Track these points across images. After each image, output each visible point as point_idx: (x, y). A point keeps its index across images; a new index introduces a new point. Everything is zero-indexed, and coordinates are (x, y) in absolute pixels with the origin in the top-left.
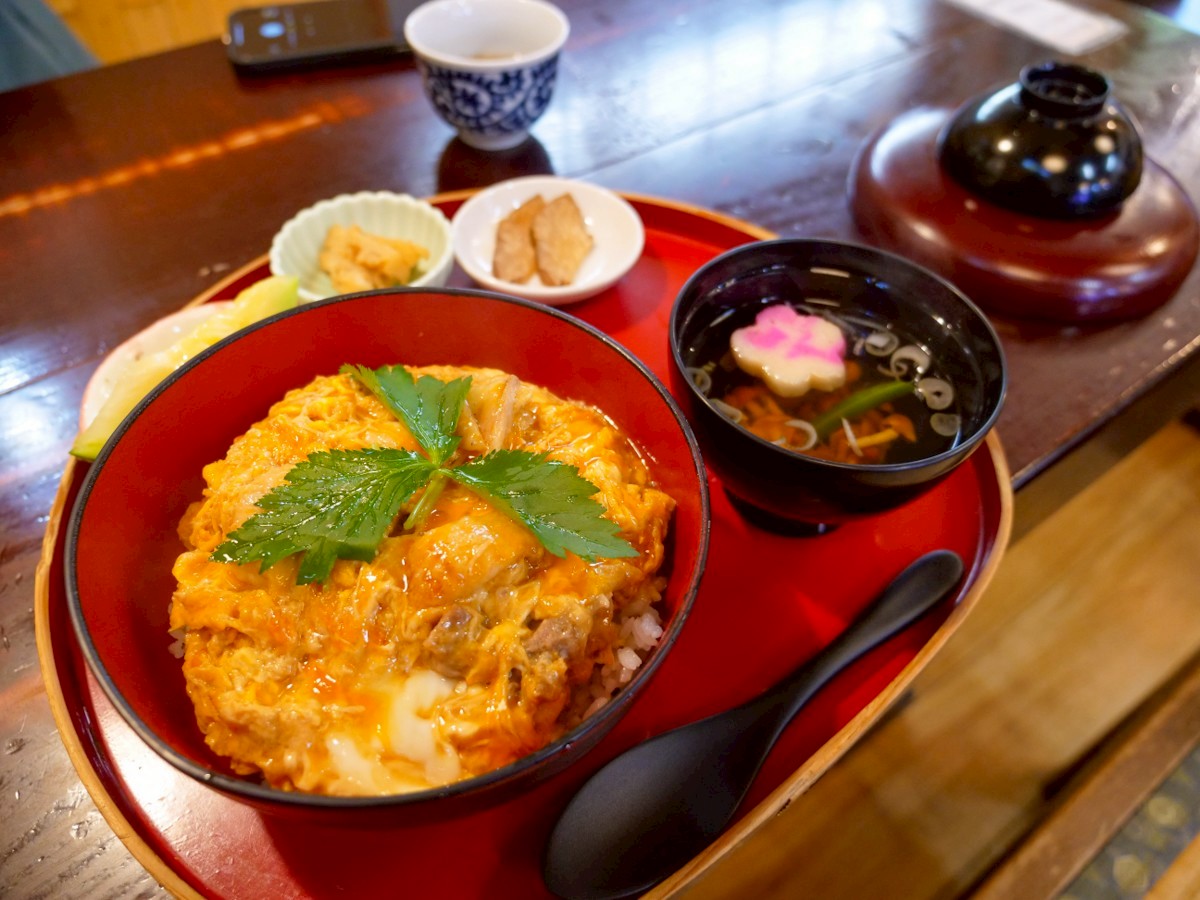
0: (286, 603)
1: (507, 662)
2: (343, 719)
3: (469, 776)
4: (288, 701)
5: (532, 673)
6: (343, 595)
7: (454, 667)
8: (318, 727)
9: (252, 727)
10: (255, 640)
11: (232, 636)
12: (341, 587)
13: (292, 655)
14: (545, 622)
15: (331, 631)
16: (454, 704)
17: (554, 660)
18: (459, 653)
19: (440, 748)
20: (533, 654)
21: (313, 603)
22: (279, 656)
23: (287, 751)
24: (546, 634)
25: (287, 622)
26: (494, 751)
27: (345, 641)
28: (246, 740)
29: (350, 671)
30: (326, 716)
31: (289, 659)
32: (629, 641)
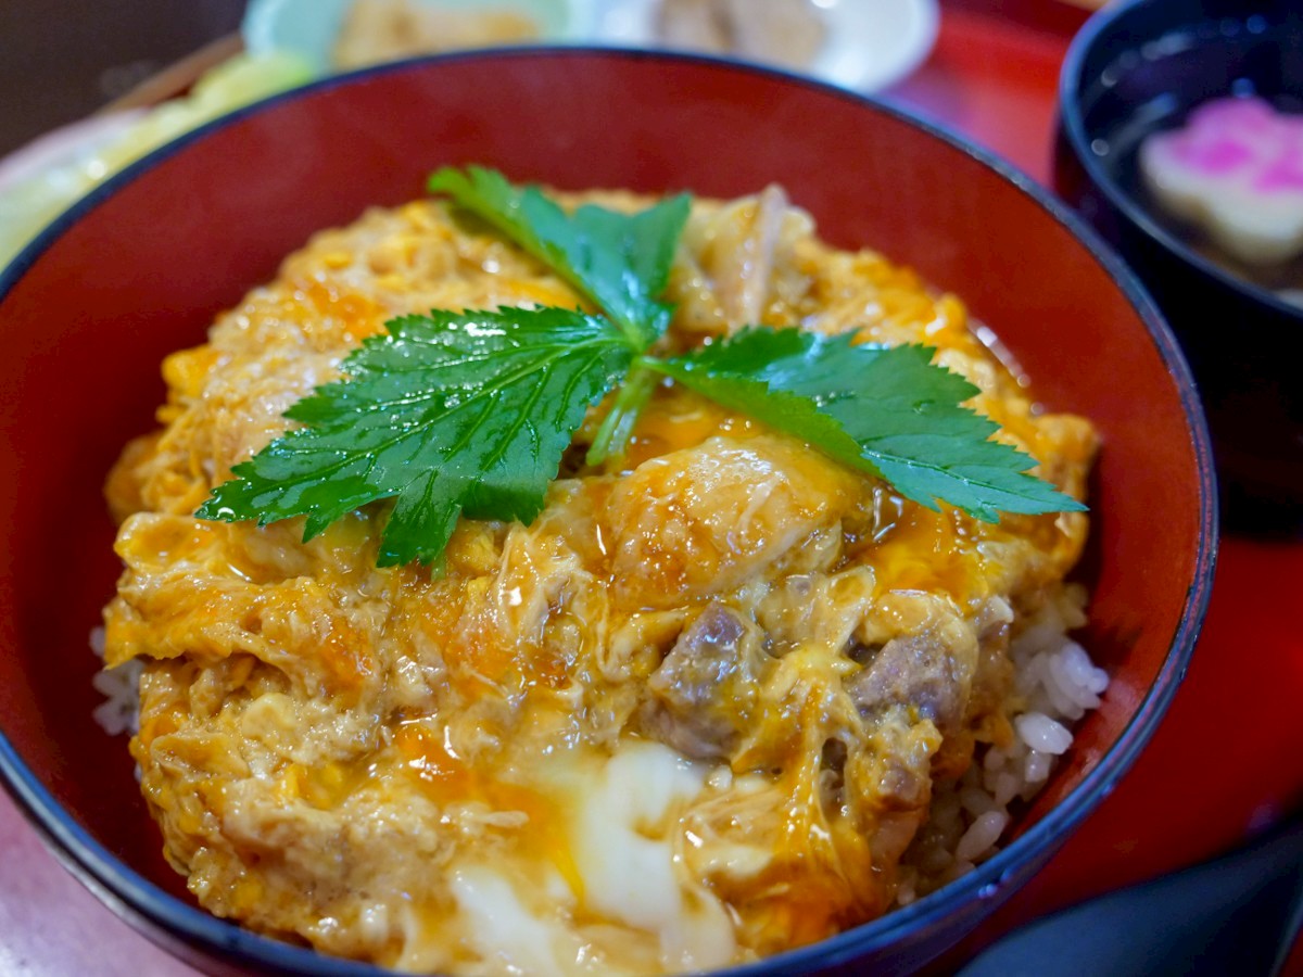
0: (356, 605)
1: (820, 725)
2: (483, 838)
3: (752, 958)
4: (366, 800)
5: (870, 749)
6: (475, 587)
7: (707, 735)
8: (432, 855)
9: (291, 854)
10: (293, 678)
11: (243, 670)
12: (469, 572)
13: (370, 708)
14: (891, 644)
15: (452, 660)
16: (713, 811)
17: (914, 722)
18: (721, 704)
19: (690, 901)
20: (870, 711)
21: (410, 605)
22: (343, 712)
23: (366, 903)
24: (894, 669)
25: (361, 638)
26: (799, 910)
27: (483, 678)
28: (277, 882)
29: (493, 741)
30: (451, 831)
31: (363, 716)
32: (1039, 699)
